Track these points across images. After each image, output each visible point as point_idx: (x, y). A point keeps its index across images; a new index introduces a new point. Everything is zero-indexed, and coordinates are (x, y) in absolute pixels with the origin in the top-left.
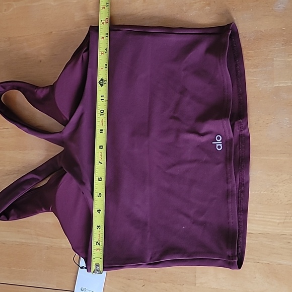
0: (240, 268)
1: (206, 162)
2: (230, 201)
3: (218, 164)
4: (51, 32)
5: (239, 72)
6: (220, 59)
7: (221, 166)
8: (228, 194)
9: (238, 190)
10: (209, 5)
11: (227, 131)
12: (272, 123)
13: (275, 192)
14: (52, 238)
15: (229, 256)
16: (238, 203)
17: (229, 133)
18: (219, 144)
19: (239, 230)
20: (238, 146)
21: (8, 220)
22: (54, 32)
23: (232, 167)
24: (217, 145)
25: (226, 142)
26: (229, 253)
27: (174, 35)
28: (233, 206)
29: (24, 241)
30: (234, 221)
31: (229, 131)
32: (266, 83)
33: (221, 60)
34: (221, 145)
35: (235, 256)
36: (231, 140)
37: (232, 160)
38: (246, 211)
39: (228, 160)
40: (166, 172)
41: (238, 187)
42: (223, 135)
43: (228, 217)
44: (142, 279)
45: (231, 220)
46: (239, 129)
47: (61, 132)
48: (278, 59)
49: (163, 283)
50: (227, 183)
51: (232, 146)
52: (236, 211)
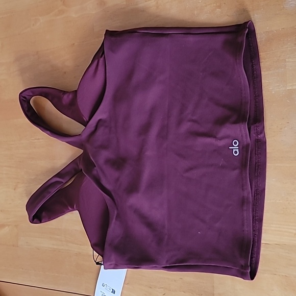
0: (252, 278)
1: (223, 167)
2: (245, 208)
3: (234, 169)
4: (74, 44)
5: (255, 73)
6: (236, 60)
7: (237, 172)
8: (243, 202)
9: (253, 197)
10: (219, 7)
11: (244, 135)
12: (286, 128)
13: (291, 201)
14: (80, 245)
15: (242, 266)
16: (253, 211)
17: (247, 138)
18: (236, 149)
19: (253, 238)
20: (254, 152)
21: (41, 222)
22: (76, 44)
23: (247, 173)
24: (234, 150)
25: (243, 147)
26: (242, 262)
27: (192, 35)
28: (248, 214)
29: (55, 247)
30: (248, 229)
31: (246, 136)
32: (279, 86)
33: (238, 61)
34: (237, 150)
35: (248, 266)
36: (248, 145)
37: (247, 166)
38: (261, 220)
39: (243, 165)
40: (184, 175)
41: (253, 194)
42: (240, 140)
43: (243, 225)
44: (162, 288)
45: (246, 228)
46: (255, 134)
47: (80, 135)
48: (290, 60)
49: (183, 293)
50: (243, 190)
51: (248, 152)
52: (251, 219)
